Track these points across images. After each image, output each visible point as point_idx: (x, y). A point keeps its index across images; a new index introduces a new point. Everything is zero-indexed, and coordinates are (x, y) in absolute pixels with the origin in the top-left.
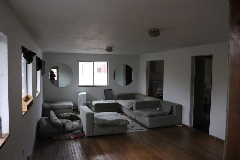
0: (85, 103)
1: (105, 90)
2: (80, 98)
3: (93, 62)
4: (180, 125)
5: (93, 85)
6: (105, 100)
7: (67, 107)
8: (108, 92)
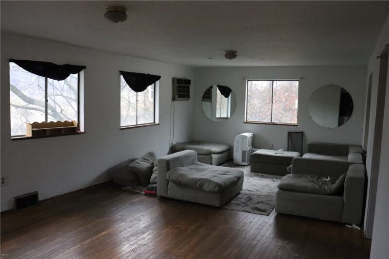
0: (245, 151)
1: (290, 133)
2: (237, 142)
3: (273, 81)
4: (356, 227)
5: (271, 122)
6: (288, 151)
7: (204, 153)
8: (295, 138)
